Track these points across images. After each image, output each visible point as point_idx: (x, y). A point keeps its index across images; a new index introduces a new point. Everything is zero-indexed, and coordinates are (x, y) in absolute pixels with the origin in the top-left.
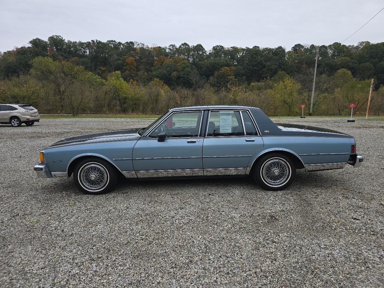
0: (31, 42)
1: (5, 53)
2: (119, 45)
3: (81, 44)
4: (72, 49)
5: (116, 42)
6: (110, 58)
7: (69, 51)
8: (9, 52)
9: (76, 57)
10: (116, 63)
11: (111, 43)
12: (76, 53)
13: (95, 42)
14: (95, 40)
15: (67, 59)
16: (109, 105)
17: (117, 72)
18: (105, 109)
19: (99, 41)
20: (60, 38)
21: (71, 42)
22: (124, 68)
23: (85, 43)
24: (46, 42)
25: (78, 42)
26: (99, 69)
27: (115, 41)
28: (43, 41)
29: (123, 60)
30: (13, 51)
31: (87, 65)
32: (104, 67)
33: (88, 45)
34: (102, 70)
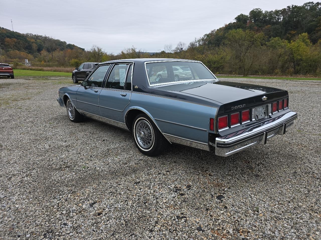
0: (236, 18)
1: (218, 30)
2: (316, 6)
3: (277, 12)
4: (267, 18)
5: (314, 3)
6: (303, 21)
7: (265, 21)
8: (220, 29)
9: (269, 25)
10: (309, 24)
11: (308, 5)
12: (270, 21)
13: (291, 7)
14: (291, 6)
15: (261, 28)
16: (282, 67)
17: (304, 34)
18: (276, 71)
19: (295, 5)
20: (259, 10)
21: (268, 12)
22: (317, 29)
23: (280, 11)
24: (247, 16)
25: (274, 11)
26: (289, 34)
27: (312, 3)
28: (245, 16)
29: (317, 21)
30: (223, 27)
31: (278, 31)
32: (294, 31)
33: (284, 11)
34: (292, 34)
